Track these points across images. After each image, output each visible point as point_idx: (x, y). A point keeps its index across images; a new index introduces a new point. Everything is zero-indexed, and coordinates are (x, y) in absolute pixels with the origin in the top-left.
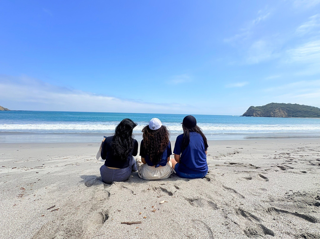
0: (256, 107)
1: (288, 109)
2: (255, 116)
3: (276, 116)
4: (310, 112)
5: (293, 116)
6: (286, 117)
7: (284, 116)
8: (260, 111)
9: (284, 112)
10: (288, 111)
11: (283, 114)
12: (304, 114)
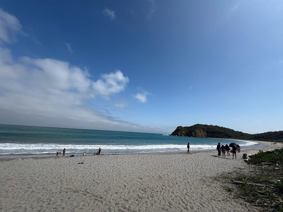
0: (185, 127)
1: (208, 130)
2: (179, 136)
3: (197, 136)
4: (223, 133)
5: (211, 137)
6: (205, 137)
7: (204, 136)
8: (185, 131)
9: (204, 132)
10: (207, 132)
11: (203, 134)
12: (219, 135)
